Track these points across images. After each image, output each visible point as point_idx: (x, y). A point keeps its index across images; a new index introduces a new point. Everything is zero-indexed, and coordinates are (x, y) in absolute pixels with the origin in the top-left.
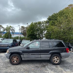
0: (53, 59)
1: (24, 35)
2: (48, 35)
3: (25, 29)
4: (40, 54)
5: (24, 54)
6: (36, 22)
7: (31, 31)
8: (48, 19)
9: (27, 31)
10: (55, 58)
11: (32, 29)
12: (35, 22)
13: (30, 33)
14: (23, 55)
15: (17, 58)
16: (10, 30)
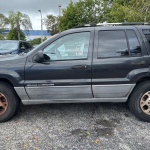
0: (142, 101)
3: (56, 22)
6: (80, 1)
7: (70, 23)
15: (3, 97)
16: (20, 23)
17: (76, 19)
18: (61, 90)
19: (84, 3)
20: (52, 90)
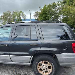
0: (38, 66)
7: (44, 16)
10: (43, 64)
12: (49, 5)
16: (21, 17)
17: (47, 14)
19: (51, 5)
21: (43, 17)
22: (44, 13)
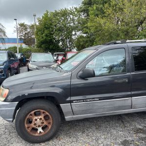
1: (26, 45)
2: (87, 42)
3: (29, 30)
4: (129, 93)
5: (73, 98)
6: (56, 11)
7: (46, 32)
8: (83, 3)
9: (37, 34)
11: (47, 28)
12: (54, 12)
13: (43, 37)
14: (71, 102)
15: (47, 115)
18: (104, 104)
20: (96, 104)
21: (44, 35)
22: (45, 27)
